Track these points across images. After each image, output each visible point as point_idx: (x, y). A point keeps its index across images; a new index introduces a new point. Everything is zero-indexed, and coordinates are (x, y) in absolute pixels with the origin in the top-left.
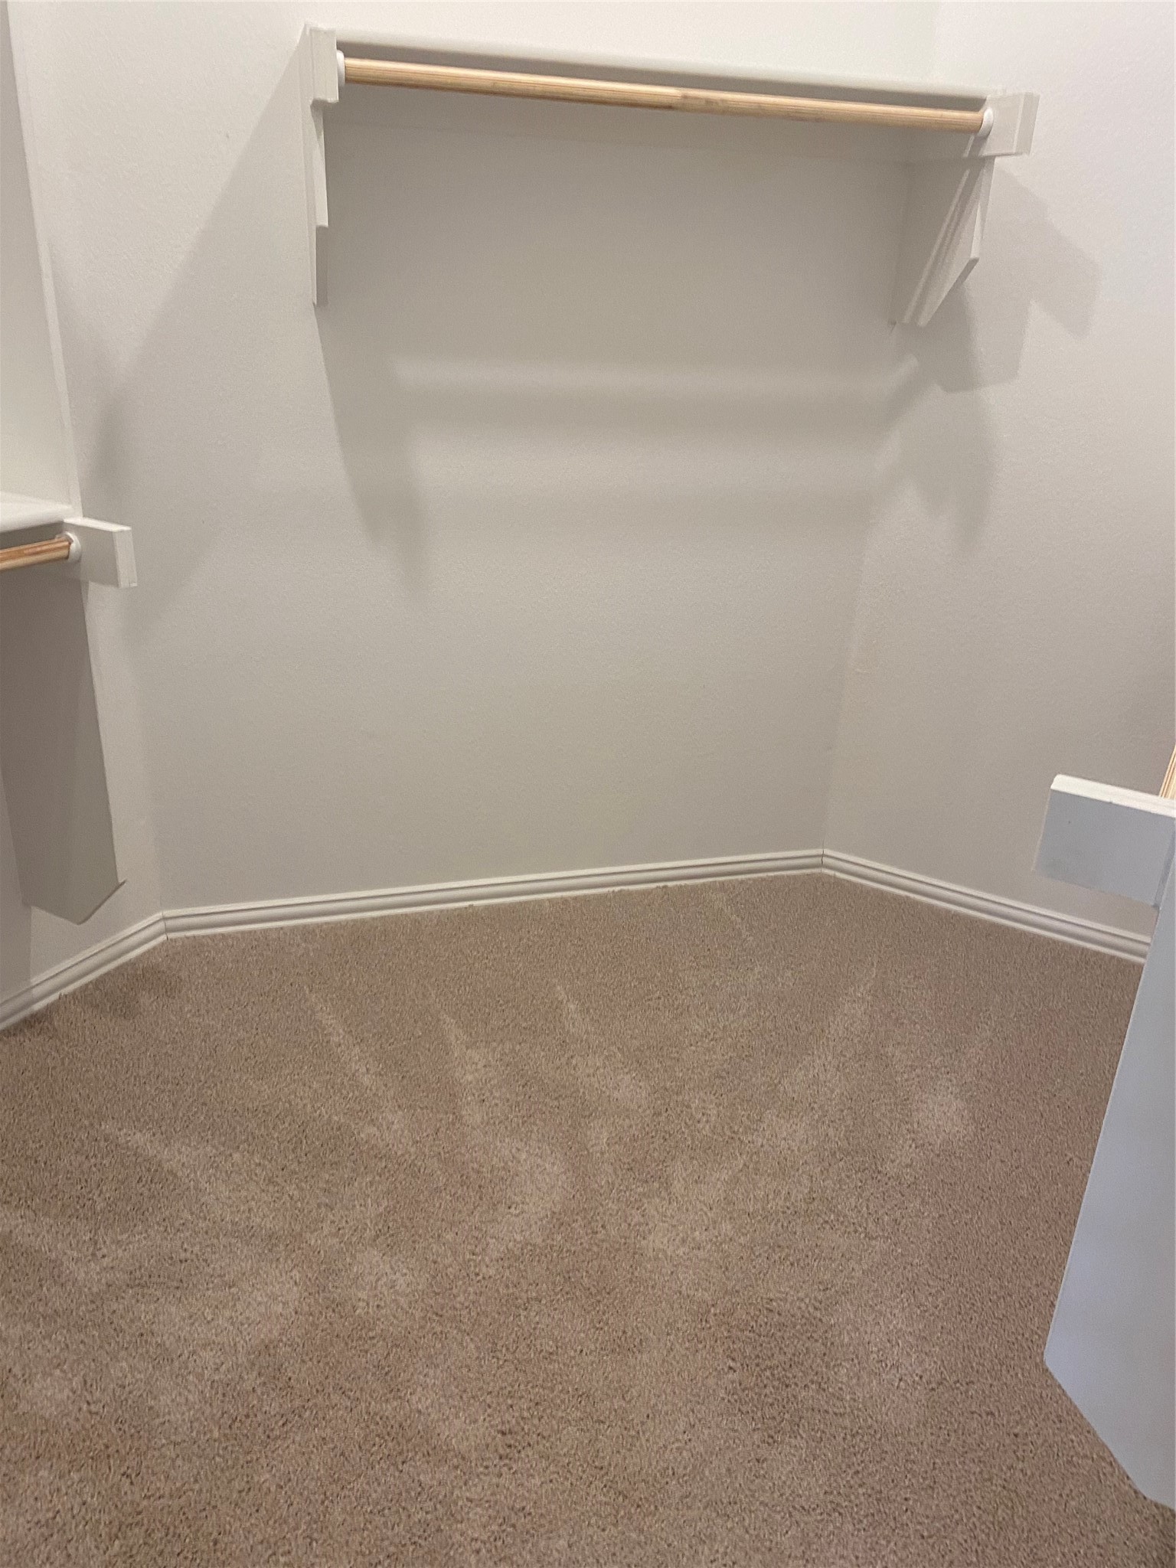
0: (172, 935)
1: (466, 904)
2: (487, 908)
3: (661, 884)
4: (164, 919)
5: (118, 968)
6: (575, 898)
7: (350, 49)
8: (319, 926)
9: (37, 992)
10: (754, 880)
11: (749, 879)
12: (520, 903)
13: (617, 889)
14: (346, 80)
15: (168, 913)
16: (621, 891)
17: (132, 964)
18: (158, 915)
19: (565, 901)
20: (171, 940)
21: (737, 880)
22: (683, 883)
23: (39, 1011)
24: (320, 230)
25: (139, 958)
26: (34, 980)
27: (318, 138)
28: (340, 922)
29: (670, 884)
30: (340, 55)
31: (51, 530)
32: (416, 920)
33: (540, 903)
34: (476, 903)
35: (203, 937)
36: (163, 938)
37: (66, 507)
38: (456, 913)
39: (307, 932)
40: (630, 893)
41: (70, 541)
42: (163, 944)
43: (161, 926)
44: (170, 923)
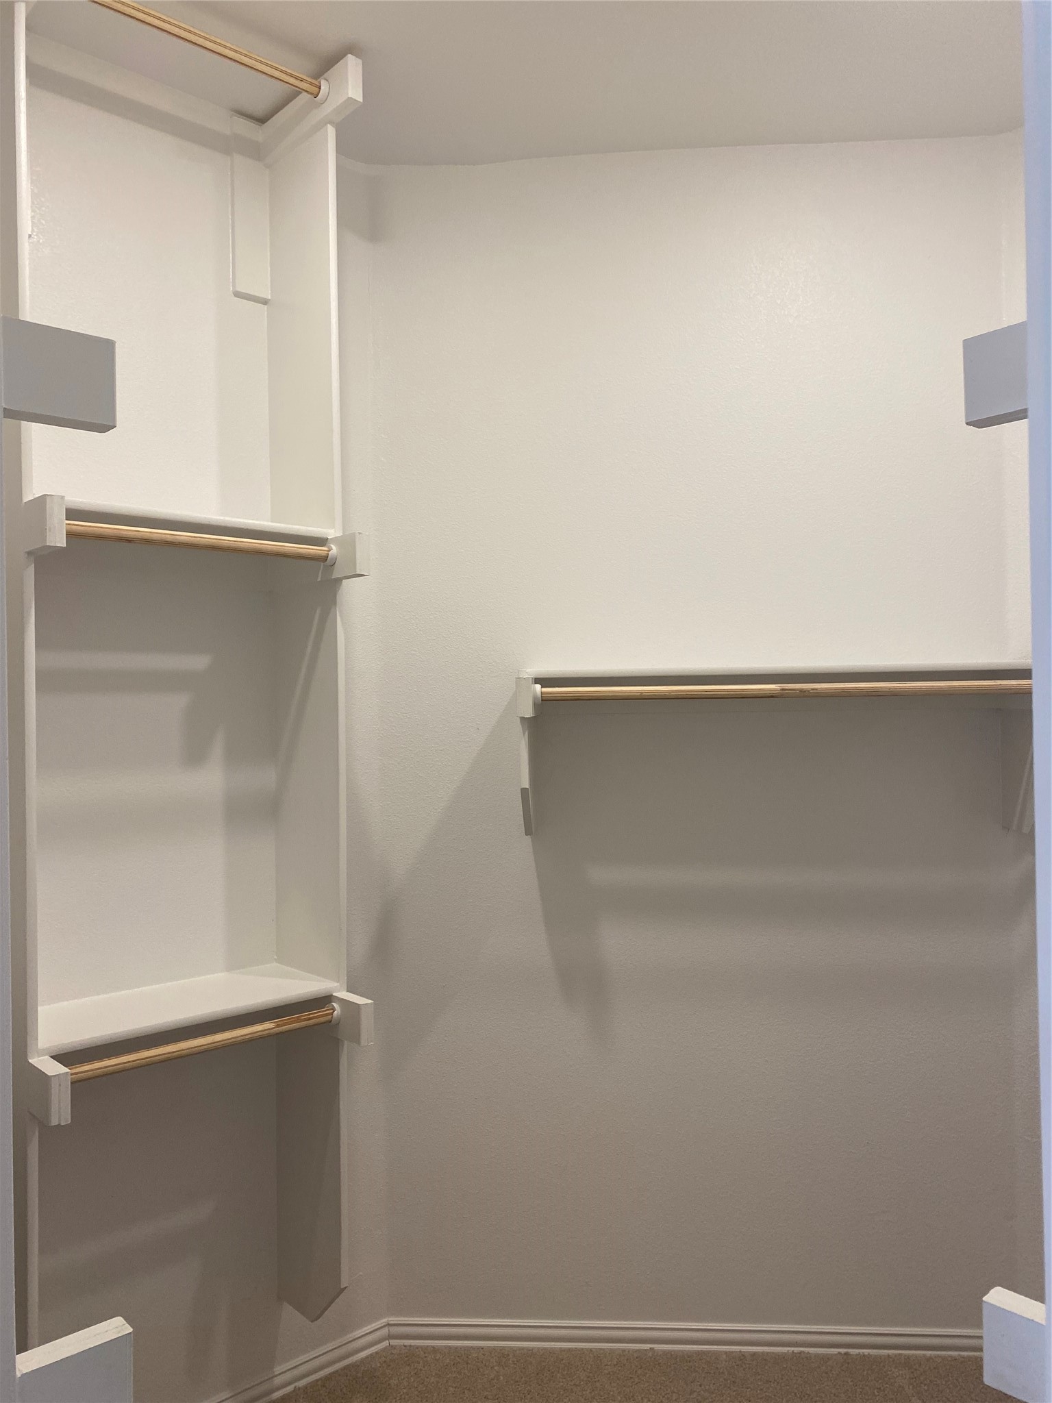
0: (394, 1342)
1: (648, 1346)
2: (665, 1353)
3: (843, 1351)
4: (389, 1325)
5: (345, 1368)
14: (542, 700)
15: (393, 1320)
18: (384, 1321)
20: (392, 1346)
22: (866, 1351)
24: (524, 791)
25: (363, 1361)
27: (524, 734)
29: (851, 1351)
30: (538, 687)
31: (324, 1001)
34: (656, 1346)
35: (417, 1347)
36: (386, 1343)
37: (336, 984)
38: (635, 1355)
41: (334, 1010)
42: (384, 1350)
43: (385, 1331)
44: (395, 1330)
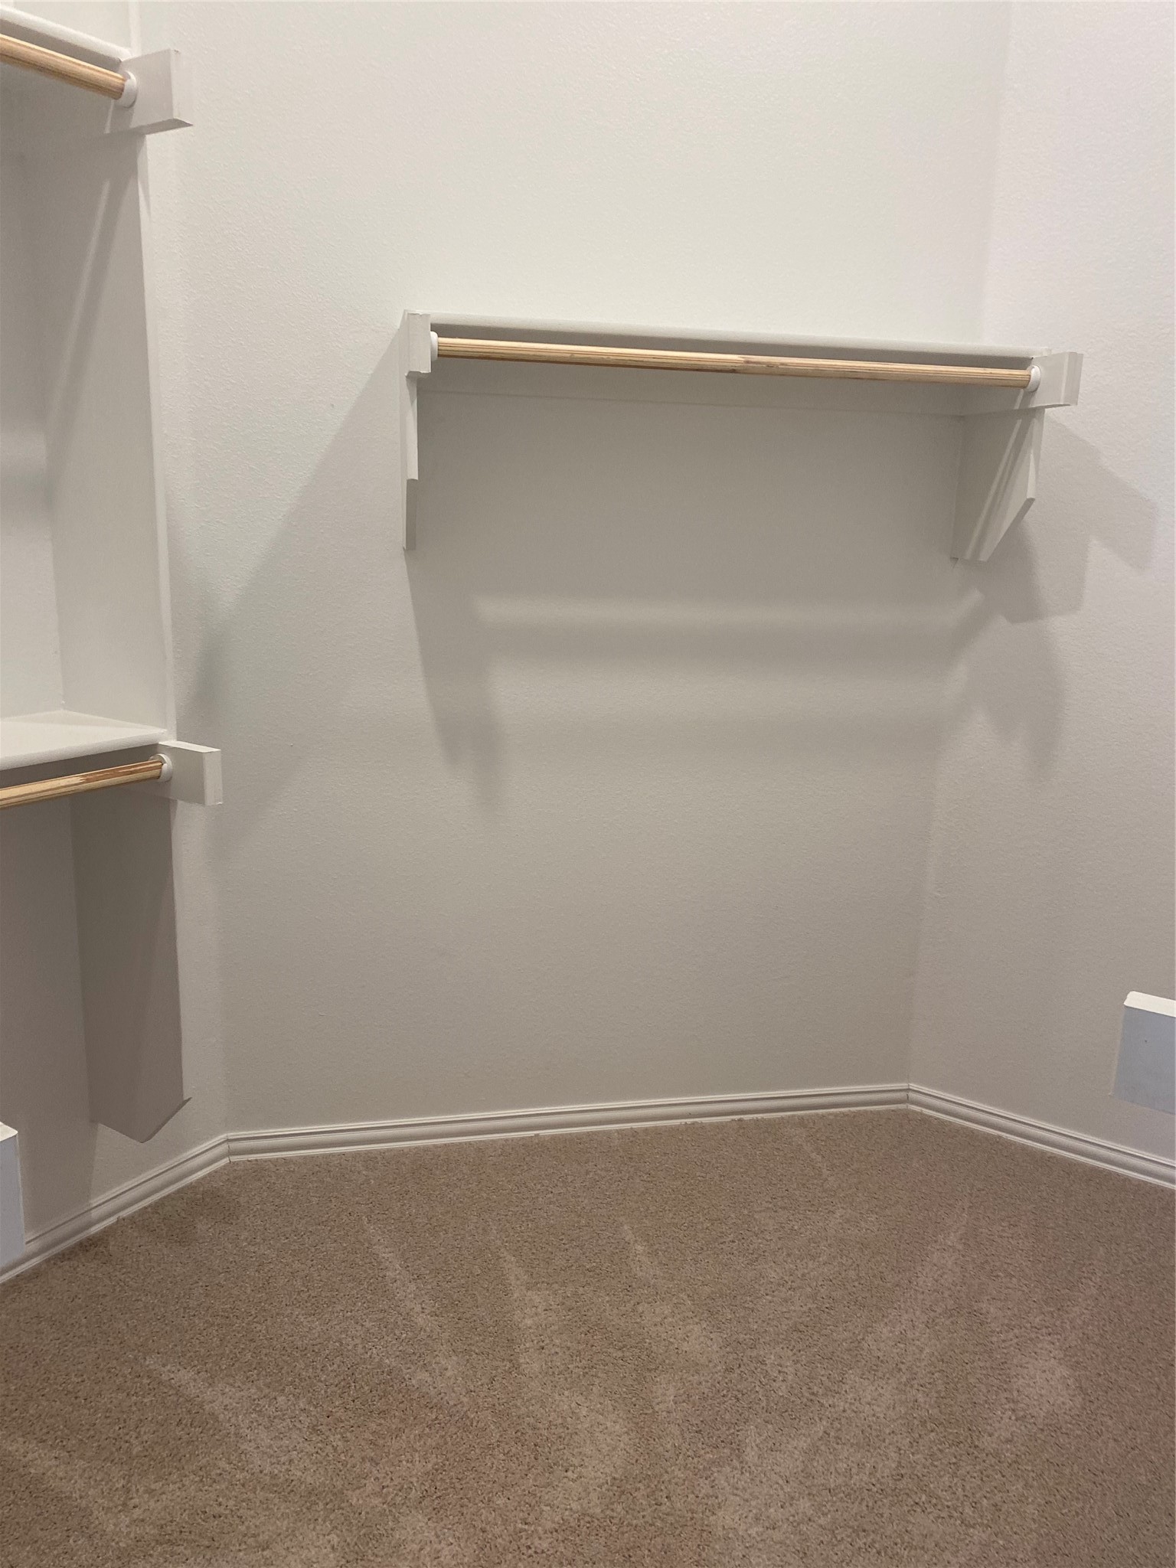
0: (234, 1159)
1: (532, 1133)
2: (553, 1138)
3: (736, 1117)
4: (228, 1141)
5: (179, 1191)
6: (646, 1130)
7: (442, 330)
8: (381, 1153)
9: (95, 1214)
10: (836, 1115)
11: (830, 1114)
12: (588, 1134)
13: (689, 1121)
14: (439, 355)
15: (232, 1135)
16: (693, 1124)
17: (191, 1187)
18: (222, 1137)
19: (635, 1133)
20: (234, 1163)
21: (817, 1114)
22: (759, 1116)
23: (96, 1233)
24: (410, 482)
25: (200, 1182)
26: (95, 1202)
27: (412, 402)
28: (402, 1150)
29: (746, 1117)
30: (434, 335)
31: (147, 751)
32: (480, 1149)
33: (608, 1134)
34: (542, 1132)
35: (266, 1161)
36: (225, 1161)
37: (162, 731)
38: (520, 1143)
39: (369, 1159)
40: (703, 1126)
41: (162, 762)
42: (224, 1167)
43: (224, 1148)
44: (233, 1145)
